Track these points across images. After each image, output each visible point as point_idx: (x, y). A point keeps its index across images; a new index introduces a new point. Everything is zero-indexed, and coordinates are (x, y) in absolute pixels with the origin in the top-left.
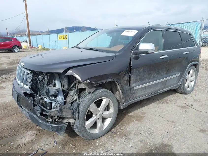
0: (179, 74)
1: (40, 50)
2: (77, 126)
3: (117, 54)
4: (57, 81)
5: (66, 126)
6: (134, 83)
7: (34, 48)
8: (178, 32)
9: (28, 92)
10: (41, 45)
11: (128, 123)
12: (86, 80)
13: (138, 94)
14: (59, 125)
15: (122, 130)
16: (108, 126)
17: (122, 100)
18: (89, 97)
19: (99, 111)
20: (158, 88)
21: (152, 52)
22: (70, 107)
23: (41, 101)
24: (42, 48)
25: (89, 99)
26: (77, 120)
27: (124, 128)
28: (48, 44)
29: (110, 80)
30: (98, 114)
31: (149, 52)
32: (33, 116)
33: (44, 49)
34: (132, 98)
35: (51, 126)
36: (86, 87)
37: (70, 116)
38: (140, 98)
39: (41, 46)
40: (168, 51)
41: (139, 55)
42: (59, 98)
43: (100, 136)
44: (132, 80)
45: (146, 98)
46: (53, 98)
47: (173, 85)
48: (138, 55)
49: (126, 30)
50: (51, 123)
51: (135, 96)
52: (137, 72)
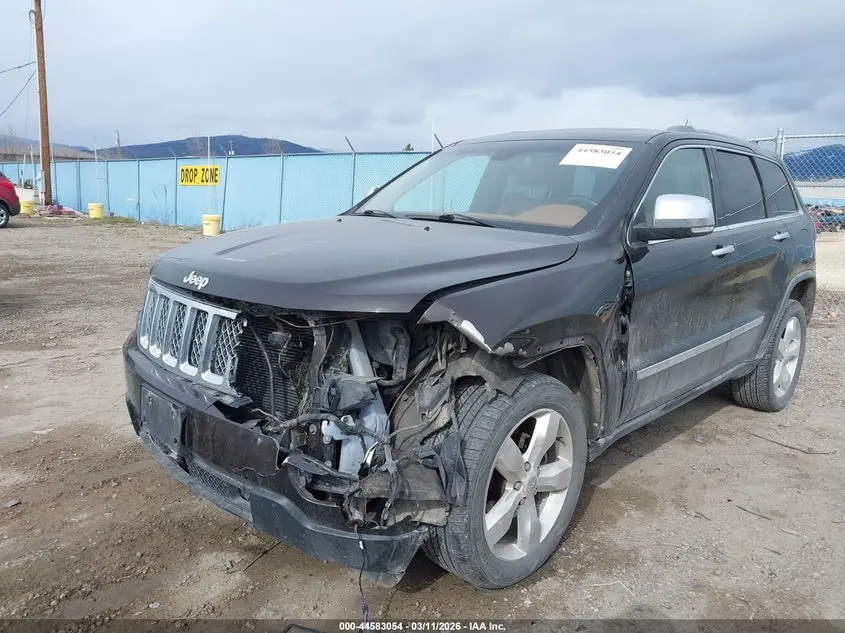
0: (759, 320)
1: (97, 222)
2: (456, 538)
3: (578, 238)
4: (357, 347)
5: (421, 538)
6: (636, 354)
7: (69, 213)
8: (750, 157)
9: (228, 400)
10: (99, 204)
11: (611, 520)
12: (501, 344)
13: (647, 401)
14: (393, 537)
15: (595, 543)
16: (556, 523)
17: (596, 424)
18: (492, 412)
19: (528, 465)
20: (702, 374)
21: (707, 230)
22: (432, 457)
23: (294, 434)
24: (106, 218)
25: (498, 423)
26: (456, 511)
27: (602, 536)
28: (132, 200)
29: (570, 343)
30: (525, 480)
31: (695, 231)
32: (278, 504)
33: (112, 219)
34: (626, 412)
35: (361, 542)
36: (484, 371)
37: (434, 495)
38: (646, 415)
39: (102, 207)
40: (731, 227)
41: (651, 242)
42: (373, 420)
43: (533, 569)
44: (634, 341)
45: (664, 413)
46: (351, 423)
47: (738, 361)
48: (646, 242)
49: (578, 147)
50: (363, 528)
51: (635, 407)
52: (649, 309)
